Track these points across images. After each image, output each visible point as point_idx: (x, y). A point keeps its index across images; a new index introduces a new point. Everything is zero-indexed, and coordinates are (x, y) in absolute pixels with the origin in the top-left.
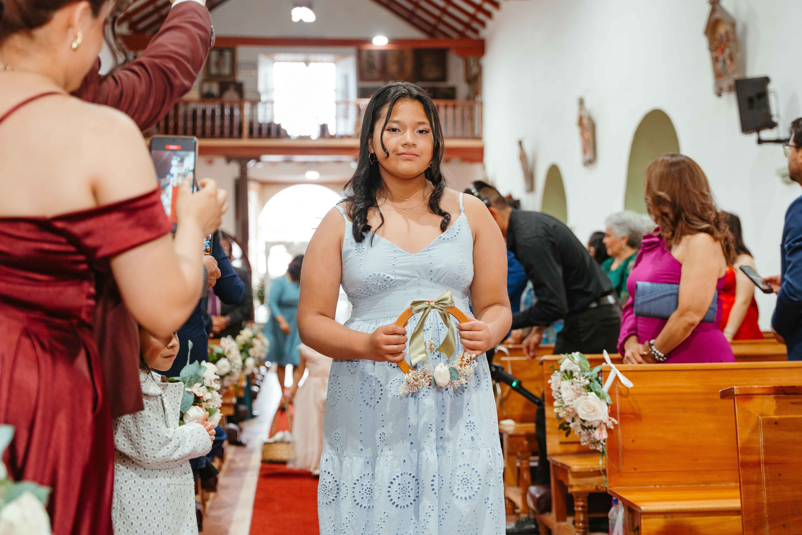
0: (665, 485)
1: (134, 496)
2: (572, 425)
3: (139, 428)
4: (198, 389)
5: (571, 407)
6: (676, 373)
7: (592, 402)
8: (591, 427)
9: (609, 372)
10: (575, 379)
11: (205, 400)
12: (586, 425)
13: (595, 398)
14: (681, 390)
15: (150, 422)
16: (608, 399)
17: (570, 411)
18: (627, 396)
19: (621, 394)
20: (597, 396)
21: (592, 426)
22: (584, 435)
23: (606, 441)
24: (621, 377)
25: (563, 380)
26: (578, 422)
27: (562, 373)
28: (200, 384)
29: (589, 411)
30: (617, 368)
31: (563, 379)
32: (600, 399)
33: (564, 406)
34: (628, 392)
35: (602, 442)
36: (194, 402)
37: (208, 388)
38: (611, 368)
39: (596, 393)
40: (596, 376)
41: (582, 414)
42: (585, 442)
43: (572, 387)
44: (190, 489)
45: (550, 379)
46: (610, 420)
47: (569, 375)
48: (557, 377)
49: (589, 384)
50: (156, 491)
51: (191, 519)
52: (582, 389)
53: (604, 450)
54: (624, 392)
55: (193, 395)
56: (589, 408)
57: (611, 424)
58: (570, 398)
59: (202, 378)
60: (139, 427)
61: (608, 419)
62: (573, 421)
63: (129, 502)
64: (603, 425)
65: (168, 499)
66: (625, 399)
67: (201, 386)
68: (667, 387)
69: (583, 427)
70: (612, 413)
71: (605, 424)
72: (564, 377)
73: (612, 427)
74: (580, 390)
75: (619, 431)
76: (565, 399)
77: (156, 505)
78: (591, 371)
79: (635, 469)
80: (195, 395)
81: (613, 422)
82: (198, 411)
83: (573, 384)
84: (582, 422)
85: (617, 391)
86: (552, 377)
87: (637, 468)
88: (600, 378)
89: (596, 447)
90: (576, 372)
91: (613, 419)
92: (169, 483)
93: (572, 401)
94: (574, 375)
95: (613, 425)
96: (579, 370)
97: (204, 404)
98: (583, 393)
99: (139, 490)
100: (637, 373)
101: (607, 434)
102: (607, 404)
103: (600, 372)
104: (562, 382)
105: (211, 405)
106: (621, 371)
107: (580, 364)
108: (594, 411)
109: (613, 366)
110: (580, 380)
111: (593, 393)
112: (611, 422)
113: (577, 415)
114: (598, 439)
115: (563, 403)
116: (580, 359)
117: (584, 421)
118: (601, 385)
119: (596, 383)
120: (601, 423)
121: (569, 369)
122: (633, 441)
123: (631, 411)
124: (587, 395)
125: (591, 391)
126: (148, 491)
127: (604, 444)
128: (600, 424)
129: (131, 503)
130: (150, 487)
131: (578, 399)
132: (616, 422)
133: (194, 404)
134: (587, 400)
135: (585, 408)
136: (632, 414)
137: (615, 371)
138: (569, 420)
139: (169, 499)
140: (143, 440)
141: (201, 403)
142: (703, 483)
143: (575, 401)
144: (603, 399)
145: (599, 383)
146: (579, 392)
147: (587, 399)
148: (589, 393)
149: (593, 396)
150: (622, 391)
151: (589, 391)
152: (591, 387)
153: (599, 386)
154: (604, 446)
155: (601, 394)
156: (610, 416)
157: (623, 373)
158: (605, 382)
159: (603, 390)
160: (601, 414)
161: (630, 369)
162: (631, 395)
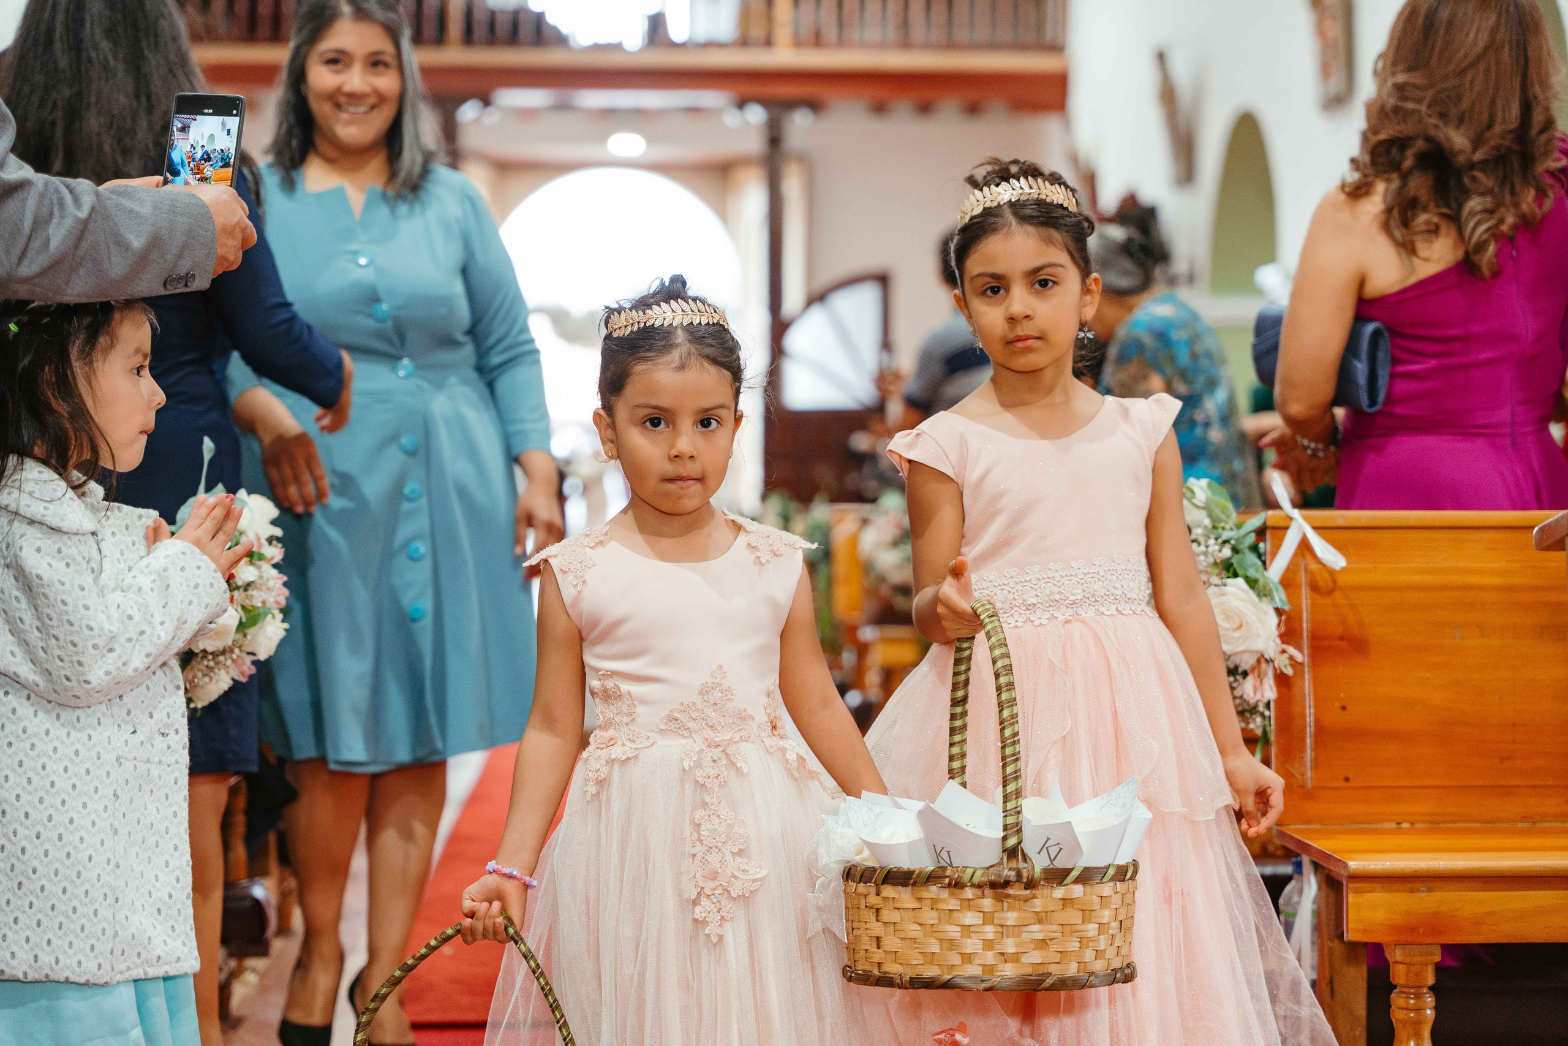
0: (1424, 822)
1: (29, 781)
3: (42, 612)
6: (1463, 535)
7: (1236, 603)
9: (1286, 528)
13: (1245, 591)
14: (1473, 580)
15: (64, 597)
16: (1280, 597)
18: (1330, 592)
19: (1314, 587)
20: (1251, 588)
21: (1236, 667)
23: (1272, 705)
24: (1316, 541)
30: (1306, 518)
32: (1259, 595)
34: (1334, 581)
35: (1261, 708)
38: (1291, 519)
39: (1247, 579)
40: (1249, 538)
44: (177, 774)
46: (1283, 652)
49: (1230, 558)
50: (88, 772)
51: (176, 849)
52: (1211, 569)
53: (1268, 729)
54: (1323, 580)
57: (1287, 662)
60: (40, 609)
61: (1280, 649)
63: (18, 797)
64: (1264, 665)
65: (116, 795)
66: (1327, 601)
68: (1433, 571)
70: (1289, 634)
71: (1271, 662)
73: (1289, 671)
74: (1207, 572)
75: (1306, 678)
77: (85, 806)
78: (1238, 526)
79: (1347, 779)
81: (1291, 658)
85: (1303, 579)
87: (1350, 776)
88: (1261, 545)
89: (1248, 723)
90: (1199, 526)
91: (1292, 650)
92: (121, 754)
95: (1292, 666)
96: (1207, 522)
98: (1215, 580)
99: (44, 767)
100: (1361, 534)
101: (1274, 689)
102: (1279, 612)
103: (1261, 532)
105: (257, 598)
106: (1315, 528)
107: (1207, 508)
108: (1240, 627)
109: (1296, 513)
110: (1208, 547)
111: (1240, 581)
112: (1285, 658)
114: (1252, 701)
116: (1209, 494)
118: (1264, 563)
119: (1252, 558)
120: (1262, 659)
122: (1344, 708)
123: (1340, 630)
124: (1225, 584)
125: (1236, 575)
126: (66, 770)
127: (1267, 713)
128: (1259, 661)
129: (22, 800)
130: (72, 762)
134: (1223, 598)
136: (1341, 638)
137: (1301, 527)
139: (119, 793)
140: (53, 641)
142: (1525, 819)
144: (1265, 595)
145: (1259, 557)
147: (1223, 595)
148: (1230, 581)
149: (1240, 589)
150: (1319, 578)
151: (1230, 575)
152: (1236, 565)
153: (1256, 564)
154: (1267, 719)
155: (1261, 582)
156: (1283, 642)
157: (1321, 531)
158: (1274, 554)
159: (1266, 574)
160: (1259, 636)
161: (1341, 523)
162: (1342, 589)
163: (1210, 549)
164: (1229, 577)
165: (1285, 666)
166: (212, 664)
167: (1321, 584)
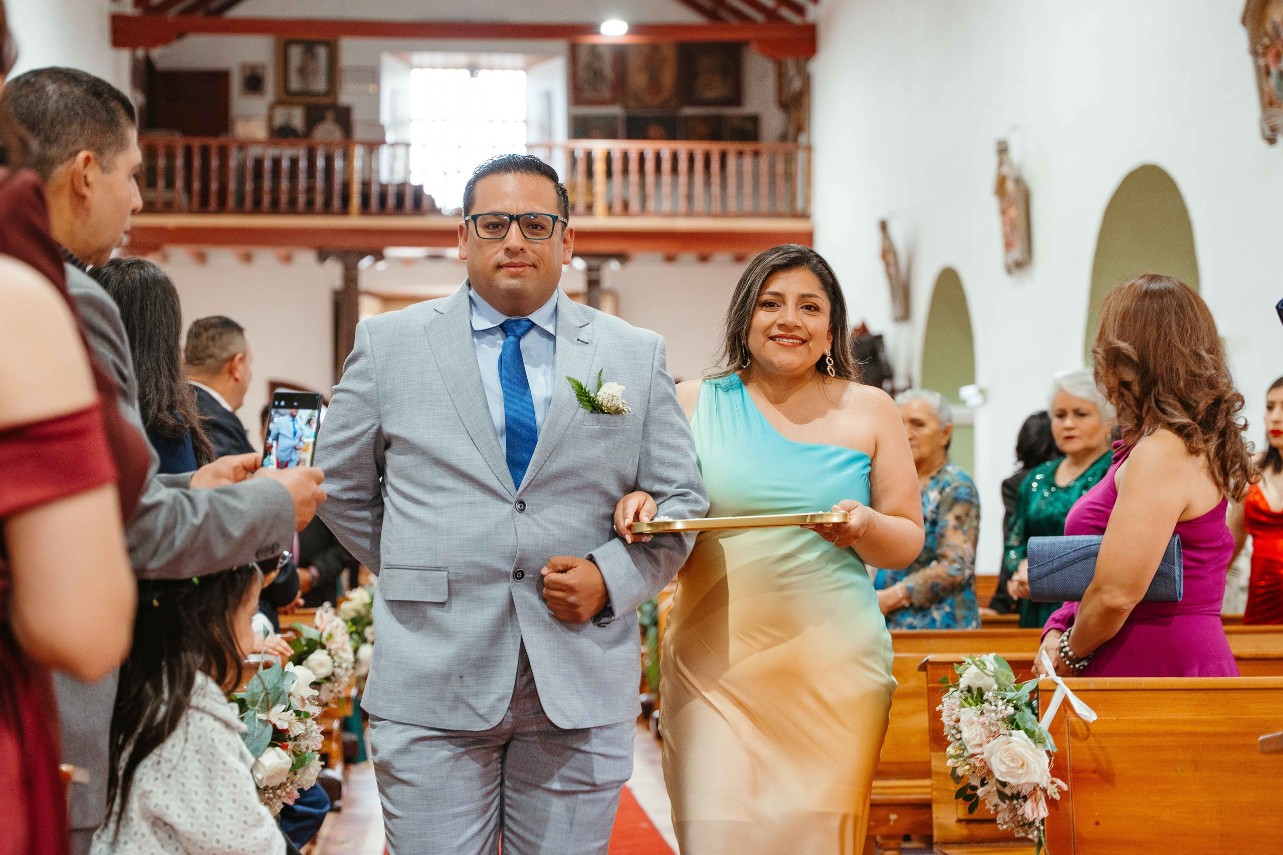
2: (980, 792)
4: (280, 717)
5: (980, 757)
7: (1020, 750)
8: (1017, 796)
9: (1054, 691)
10: (986, 705)
11: (292, 736)
12: (1008, 791)
13: (1026, 741)
14: (1189, 728)
16: (1050, 743)
17: (978, 765)
18: (1086, 738)
19: (1074, 734)
20: (1029, 737)
21: (1019, 793)
22: (1005, 810)
23: (1045, 822)
24: (1074, 700)
25: (964, 707)
26: (992, 787)
27: (962, 692)
28: (283, 707)
29: (1013, 765)
30: (1066, 684)
31: (965, 704)
32: (1035, 742)
33: (966, 754)
34: (1088, 730)
35: (1037, 824)
36: (273, 739)
37: (298, 713)
38: (1057, 684)
39: (1026, 731)
40: (1026, 698)
41: (1000, 771)
42: (1006, 823)
43: (982, 719)
45: (941, 703)
46: (1053, 783)
47: (976, 696)
48: (953, 701)
49: (1014, 714)
52: (999, 723)
53: (1043, 839)
54: (1081, 730)
55: (270, 726)
56: (1013, 760)
57: (1056, 790)
58: (977, 741)
59: (287, 695)
61: (1050, 781)
62: (983, 784)
64: (1039, 793)
66: (1083, 744)
67: (284, 711)
68: (1159, 722)
69: (1002, 796)
70: (1057, 770)
71: (1045, 791)
72: (966, 700)
73: (1057, 797)
74: (997, 725)
75: (1071, 805)
76: (969, 742)
78: (1018, 689)
80: (274, 726)
81: (1059, 787)
82: (280, 757)
83: (982, 713)
84: (999, 786)
86: (944, 699)
88: (1035, 703)
89: (1027, 834)
90: (989, 691)
91: (1059, 782)
93: (981, 745)
94: (985, 697)
95: (1058, 792)
96: (996, 687)
97: (290, 744)
98: (1003, 731)
100: (1106, 695)
101: (1047, 810)
102: (1048, 752)
103: (1035, 692)
104: (963, 710)
105: (303, 745)
106: (1072, 690)
107: (995, 677)
108: (1023, 764)
109: (1059, 680)
110: (996, 706)
111: (1022, 732)
112: (1055, 788)
113: (990, 772)
114: (1031, 820)
115: (965, 749)
116: (997, 667)
117: (1004, 784)
118: (1037, 715)
119: (1028, 712)
120: (1037, 788)
121: (975, 685)
122: (1097, 823)
123: (1093, 766)
124: (1011, 735)
125: (1018, 728)
127: (1042, 828)
128: (1035, 789)
131: (993, 742)
132: (1065, 787)
133: (272, 745)
134: (1011, 746)
135: (1007, 760)
136: (1094, 772)
137: (1063, 690)
138: (975, 782)
141: (285, 741)
143: (987, 747)
144: (1040, 743)
145: (1033, 713)
146: (994, 729)
147: (1009, 743)
148: (1014, 732)
149: (1022, 738)
150: (1077, 728)
151: (1014, 727)
152: (1017, 720)
153: (1032, 719)
154: (1042, 832)
155: (1037, 733)
156: (1053, 776)
157: (1077, 692)
158: (1045, 710)
159: (1040, 725)
160: (1035, 772)
161: (1092, 687)
162: (1094, 735)
163: (999, 709)
164: (1013, 729)
165: (1055, 793)
166: (271, 796)
167: (1079, 731)
